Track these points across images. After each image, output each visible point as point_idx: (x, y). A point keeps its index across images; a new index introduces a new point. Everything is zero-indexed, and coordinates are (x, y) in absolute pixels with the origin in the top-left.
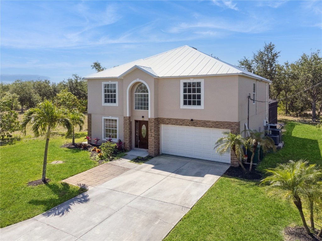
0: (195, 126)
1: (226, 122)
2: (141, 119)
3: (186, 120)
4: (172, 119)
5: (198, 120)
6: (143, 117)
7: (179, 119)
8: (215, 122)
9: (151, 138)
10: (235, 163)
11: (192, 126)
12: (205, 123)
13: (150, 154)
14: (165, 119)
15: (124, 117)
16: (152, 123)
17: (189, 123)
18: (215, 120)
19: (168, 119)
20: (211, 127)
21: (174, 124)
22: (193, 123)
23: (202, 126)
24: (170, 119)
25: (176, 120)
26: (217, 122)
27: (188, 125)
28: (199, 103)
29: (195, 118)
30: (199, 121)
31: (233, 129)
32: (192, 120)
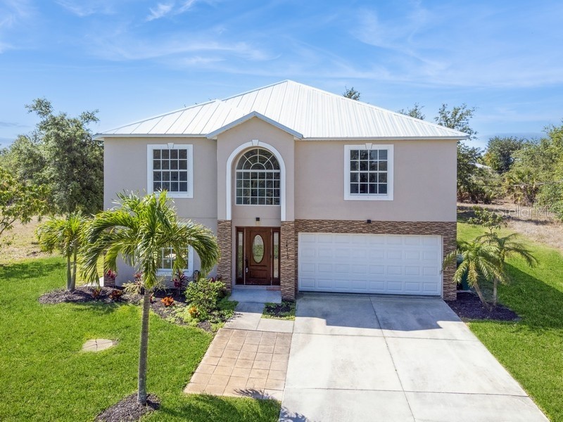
0: (374, 232)
1: (436, 222)
2: (254, 224)
3: (357, 222)
4: (326, 221)
5: (382, 220)
6: (258, 219)
7: (341, 221)
8: (416, 224)
9: (287, 261)
10: (451, 293)
11: (368, 232)
12: (396, 227)
13: (285, 295)
14: (311, 221)
15: (219, 222)
16: (289, 231)
17: (363, 227)
18: (415, 220)
19: (315, 222)
20: (408, 233)
21: (331, 231)
22: (370, 226)
23: (389, 232)
24: (321, 222)
25: (336, 223)
26: (419, 223)
27: (361, 232)
28: (383, 190)
29: (374, 218)
30: (383, 222)
31: (447, 235)
32: (369, 221)
